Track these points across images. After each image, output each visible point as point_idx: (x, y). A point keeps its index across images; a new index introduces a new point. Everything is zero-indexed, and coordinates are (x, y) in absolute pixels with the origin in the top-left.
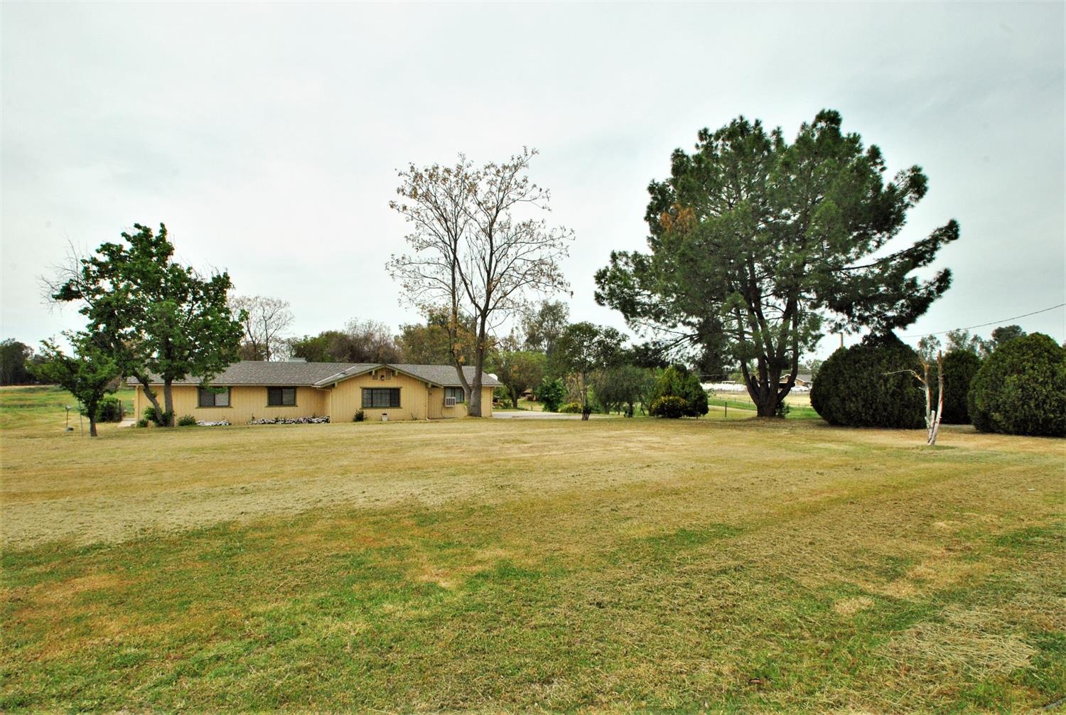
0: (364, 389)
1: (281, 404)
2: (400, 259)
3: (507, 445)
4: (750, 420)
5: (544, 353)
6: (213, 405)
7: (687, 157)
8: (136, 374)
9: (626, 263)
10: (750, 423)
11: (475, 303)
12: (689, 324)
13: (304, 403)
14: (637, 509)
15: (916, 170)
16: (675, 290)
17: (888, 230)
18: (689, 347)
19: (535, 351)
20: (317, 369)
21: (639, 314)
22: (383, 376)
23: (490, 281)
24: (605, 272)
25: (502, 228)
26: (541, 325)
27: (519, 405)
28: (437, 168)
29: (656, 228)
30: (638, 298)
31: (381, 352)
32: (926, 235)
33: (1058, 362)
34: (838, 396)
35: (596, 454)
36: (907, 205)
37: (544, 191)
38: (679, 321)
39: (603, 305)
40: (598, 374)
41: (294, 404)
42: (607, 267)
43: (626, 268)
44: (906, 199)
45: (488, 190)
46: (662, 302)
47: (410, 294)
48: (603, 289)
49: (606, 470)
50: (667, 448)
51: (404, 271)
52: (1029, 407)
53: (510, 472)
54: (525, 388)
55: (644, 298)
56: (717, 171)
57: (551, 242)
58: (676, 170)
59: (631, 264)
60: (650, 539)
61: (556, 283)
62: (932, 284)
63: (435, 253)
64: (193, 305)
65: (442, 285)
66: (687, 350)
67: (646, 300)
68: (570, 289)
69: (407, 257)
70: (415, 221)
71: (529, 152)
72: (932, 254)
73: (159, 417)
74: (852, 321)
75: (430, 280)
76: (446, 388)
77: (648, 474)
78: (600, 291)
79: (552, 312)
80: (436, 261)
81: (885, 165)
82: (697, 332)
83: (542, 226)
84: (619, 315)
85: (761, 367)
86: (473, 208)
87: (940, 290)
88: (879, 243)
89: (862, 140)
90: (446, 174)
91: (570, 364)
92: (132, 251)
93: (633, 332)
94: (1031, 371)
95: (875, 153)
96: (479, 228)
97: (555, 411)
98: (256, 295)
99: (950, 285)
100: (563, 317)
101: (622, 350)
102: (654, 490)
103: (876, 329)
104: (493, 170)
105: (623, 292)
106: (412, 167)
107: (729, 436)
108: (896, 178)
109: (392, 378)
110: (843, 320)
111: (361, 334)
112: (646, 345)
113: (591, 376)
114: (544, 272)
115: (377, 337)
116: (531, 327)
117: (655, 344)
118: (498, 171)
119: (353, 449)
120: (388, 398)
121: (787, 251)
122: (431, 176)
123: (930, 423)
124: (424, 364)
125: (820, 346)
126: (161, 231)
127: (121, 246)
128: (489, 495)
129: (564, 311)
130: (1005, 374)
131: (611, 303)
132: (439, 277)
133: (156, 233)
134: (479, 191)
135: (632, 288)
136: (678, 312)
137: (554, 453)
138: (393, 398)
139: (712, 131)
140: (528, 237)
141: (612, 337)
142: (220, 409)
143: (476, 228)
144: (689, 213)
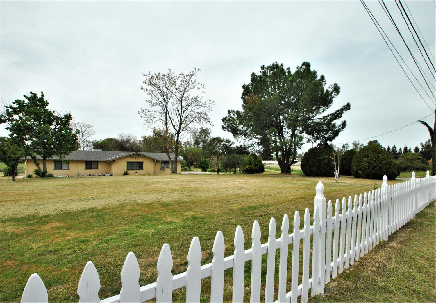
0: (128, 162)
1: (91, 168)
2: (144, 110)
3: (189, 183)
4: (278, 174)
5: (201, 148)
6: (61, 169)
7: (257, 76)
8: (31, 155)
9: (234, 115)
10: (279, 175)
11: (175, 128)
12: (257, 138)
13: (101, 168)
14: (236, 201)
15: (336, 85)
16: (252, 125)
17: (327, 106)
18: (257, 147)
19: (198, 147)
20: (107, 154)
21: (238, 134)
22: (135, 157)
23: (181, 120)
24: (226, 118)
25: (186, 99)
26: (200, 137)
27: (191, 169)
28: (160, 74)
29: (245, 101)
30: (238, 128)
31: (134, 147)
32: (339, 108)
33: (380, 154)
34: (309, 165)
35: (222, 185)
36: (333, 97)
37: (202, 85)
38: (253, 137)
39: (225, 130)
40: (223, 157)
41: (97, 168)
42: (227, 116)
43: (234, 116)
44: (333, 95)
45: (180, 84)
46: (247, 130)
47: (148, 124)
48: (225, 124)
49: (226, 190)
50: (248, 183)
51: (146, 115)
52: (370, 169)
53: (192, 191)
54: (193, 162)
55: (240, 128)
56: (267, 82)
57: (205, 105)
58: (252, 80)
59: (235, 115)
60: (239, 209)
61: (207, 121)
62: (340, 126)
63: (158, 108)
64: (56, 127)
65: (161, 121)
66: (256, 148)
67: (241, 129)
68: (212, 124)
69: (147, 109)
70: (151, 95)
71: (197, 70)
72: (341, 115)
73: (40, 173)
74: (314, 138)
75: (156, 119)
76: (162, 162)
77: (240, 191)
78: (224, 125)
79: (204, 132)
80: (159, 111)
81: (326, 82)
82: (260, 141)
83: (202, 99)
84: (231, 134)
85: (283, 154)
86: (174, 91)
87: (343, 128)
88: (324, 110)
89: (317, 74)
90: (163, 77)
91: (212, 153)
92: (28, 103)
93: (236, 141)
94: (371, 157)
95: (323, 78)
96: (176, 99)
97: (206, 171)
98: (78, 122)
99: (346, 126)
100: (209, 134)
101: (232, 148)
102: (242, 196)
103: (322, 141)
104: (182, 76)
105: (232, 126)
106: (149, 73)
107: (270, 180)
108: (329, 87)
109: (140, 158)
110: (311, 138)
111: (125, 140)
112: (241, 146)
113: (220, 157)
114: (202, 117)
115: (132, 141)
116: (196, 137)
117: (244, 145)
118: (185, 77)
119: (130, 184)
120: (138, 166)
121: (292, 112)
122: (157, 77)
123: (336, 174)
124: (152, 152)
125: (303, 147)
126: (42, 95)
127: (24, 101)
128: (185, 198)
129: (209, 132)
130: (363, 158)
131: (228, 130)
132: (160, 117)
133: (39, 96)
134: (177, 84)
135: (236, 124)
136: (253, 134)
137: (207, 185)
138: (140, 166)
139: (266, 66)
140: (196, 103)
141: (228, 143)
142: (64, 171)
143: (175, 99)
144: (257, 97)
